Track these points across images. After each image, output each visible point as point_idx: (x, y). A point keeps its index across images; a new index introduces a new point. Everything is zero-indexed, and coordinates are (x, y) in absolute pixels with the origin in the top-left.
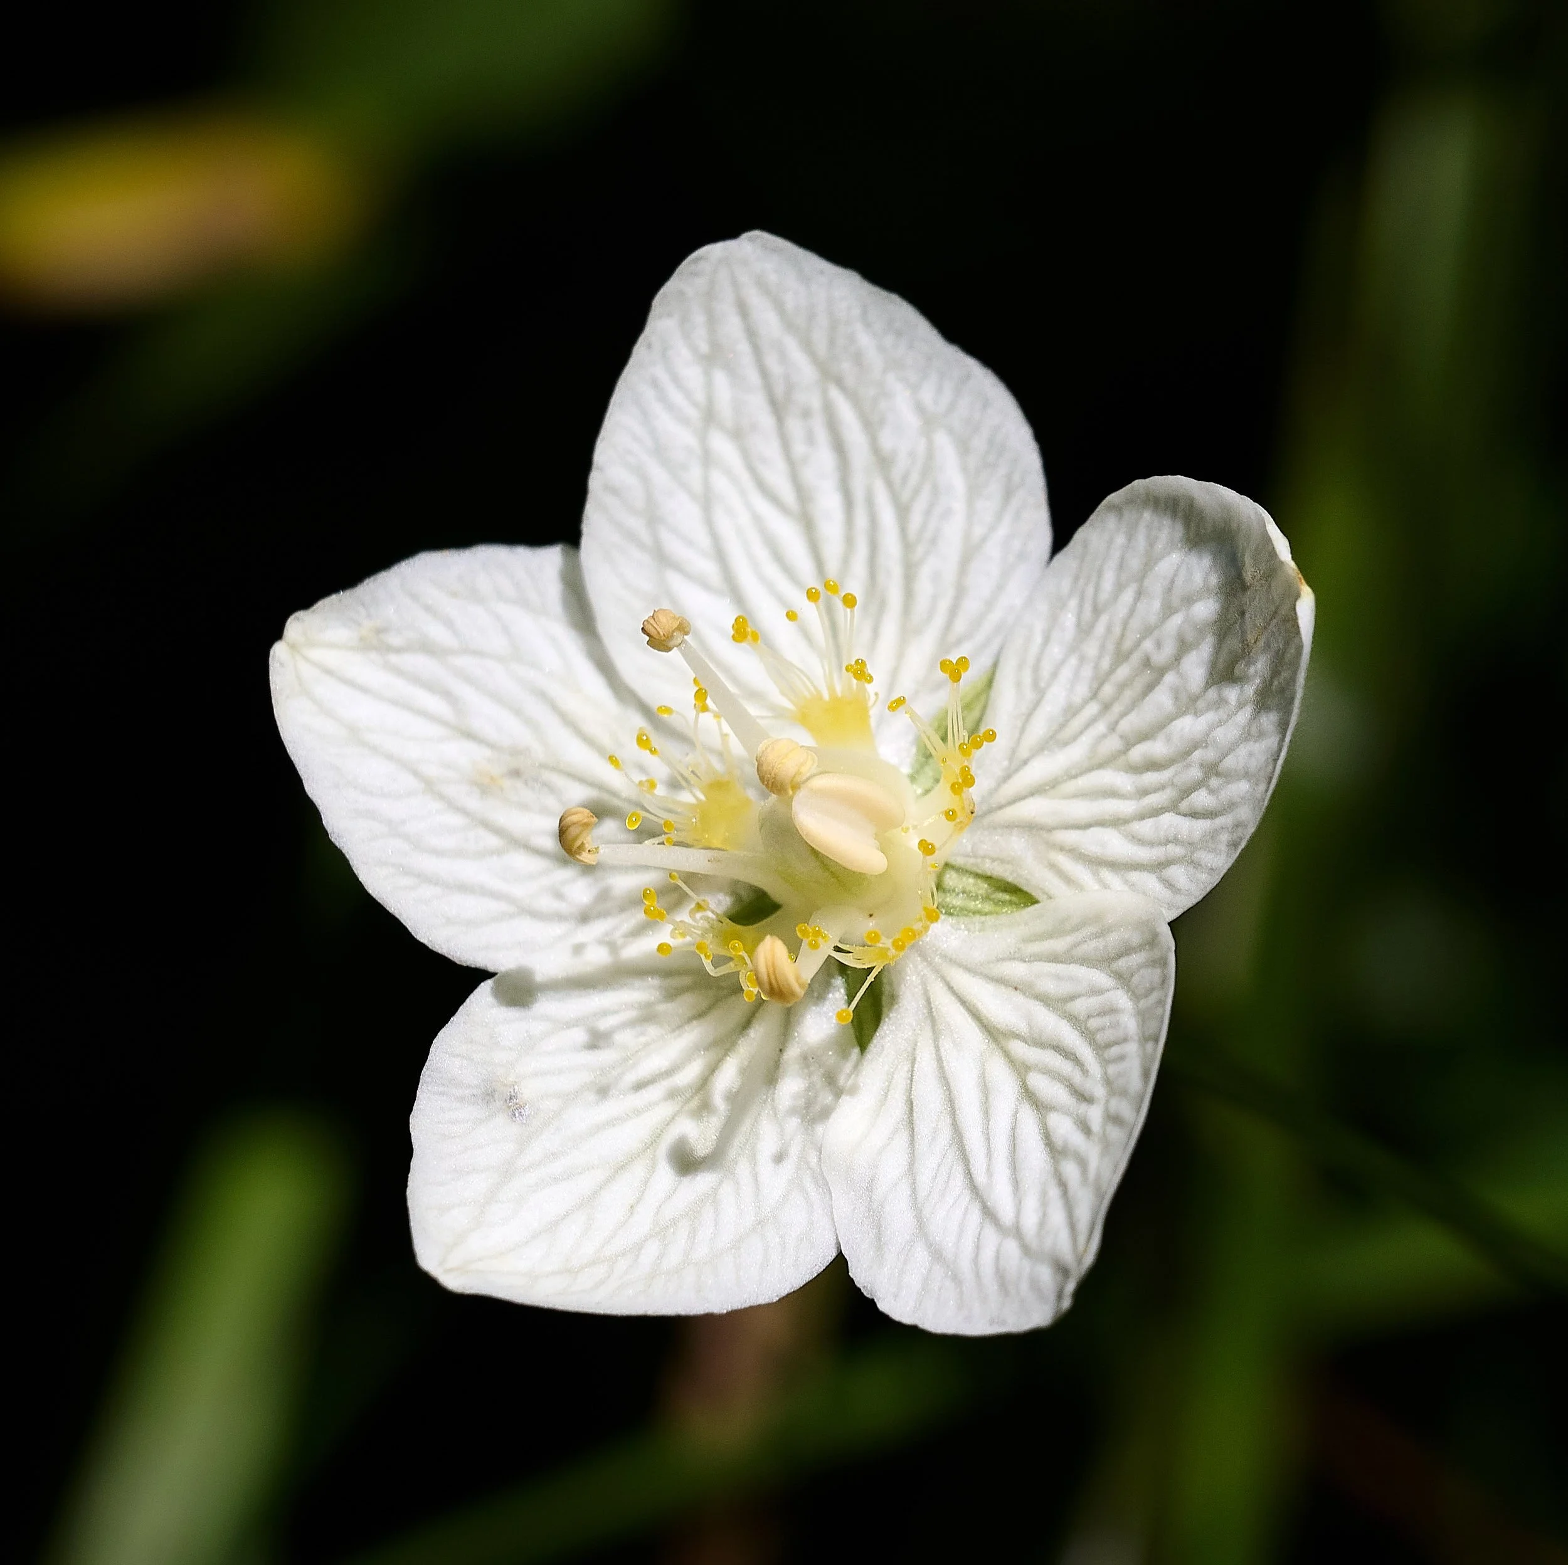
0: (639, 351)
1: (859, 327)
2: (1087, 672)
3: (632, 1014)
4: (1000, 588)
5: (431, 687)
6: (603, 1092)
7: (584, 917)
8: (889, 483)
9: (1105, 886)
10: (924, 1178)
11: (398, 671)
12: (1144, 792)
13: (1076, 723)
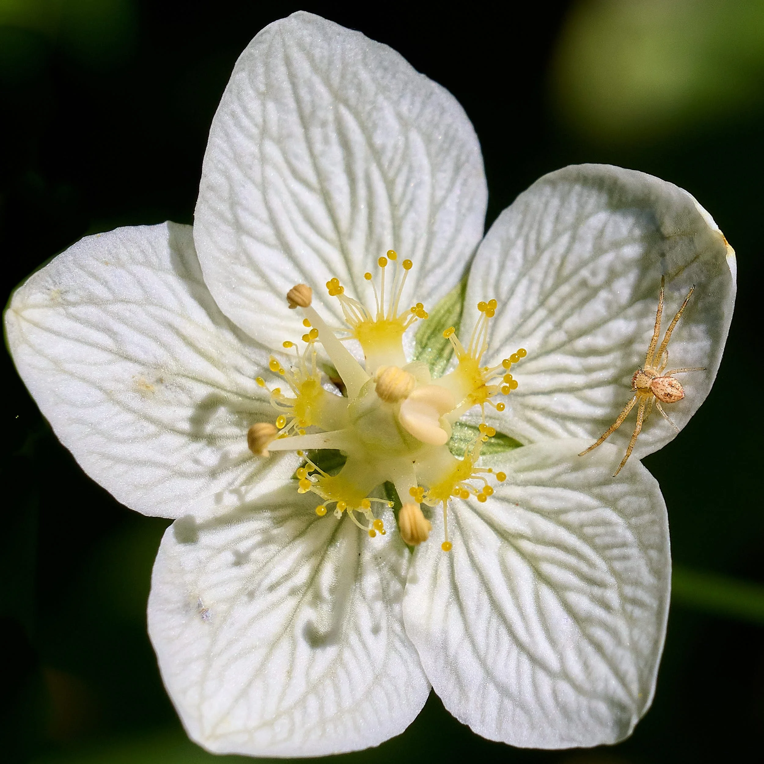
0: (226, 96)
1: (361, 67)
2: (536, 288)
3: (258, 538)
4: (458, 230)
5: (97, 327)
6: (251, 595)
7: (213, 474)
8: (380, 166)
9: (573, 435)
10: (480, 639)
11: (76, 318)
12: (589, 370)
13: (532, 323)
